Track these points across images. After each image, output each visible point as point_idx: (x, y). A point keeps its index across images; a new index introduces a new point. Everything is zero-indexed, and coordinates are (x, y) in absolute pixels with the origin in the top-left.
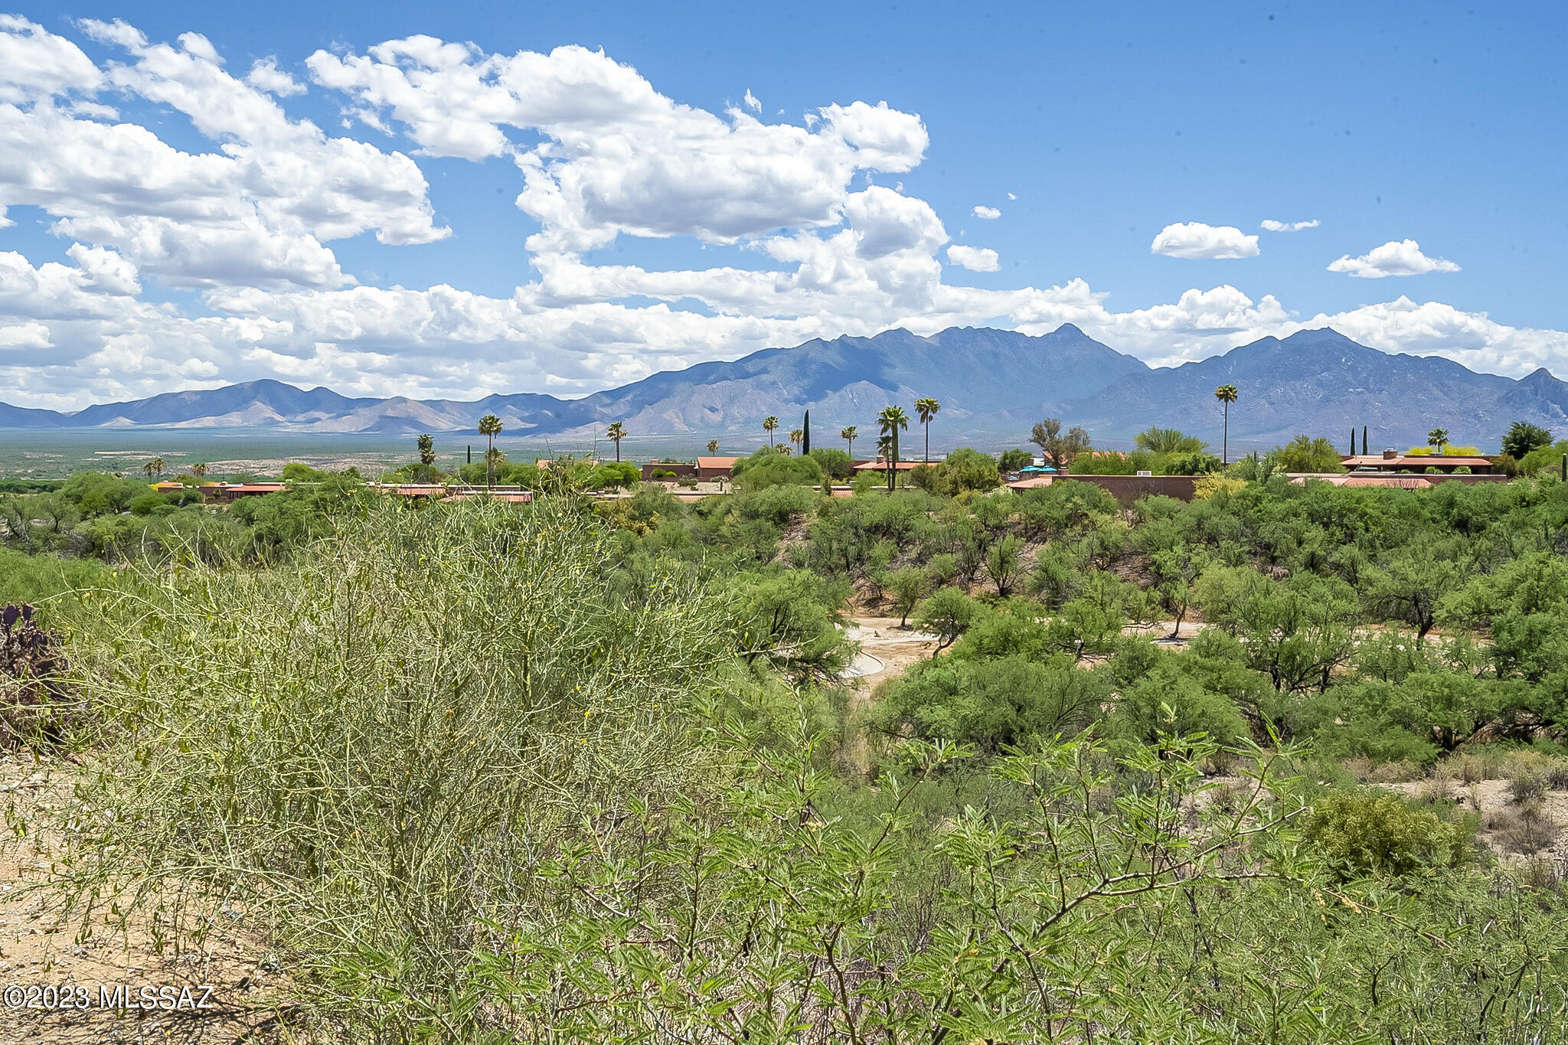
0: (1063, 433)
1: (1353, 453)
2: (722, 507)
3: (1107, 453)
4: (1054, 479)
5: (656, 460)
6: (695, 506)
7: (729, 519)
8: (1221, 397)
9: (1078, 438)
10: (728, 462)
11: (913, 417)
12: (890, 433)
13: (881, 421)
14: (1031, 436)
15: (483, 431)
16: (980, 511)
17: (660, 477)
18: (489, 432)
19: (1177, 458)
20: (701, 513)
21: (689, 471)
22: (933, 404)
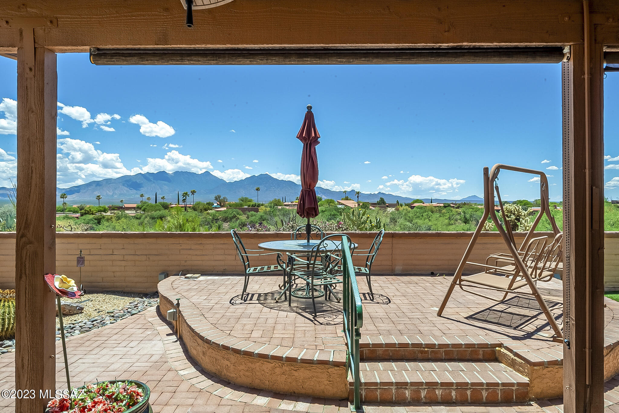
0: (222, 198)
1: (285, 202)
3: (234, 202)
4: (227, 208)
5: (111, 205)
6: (135, 216)
7: (147, 219)
8: (257, 190)
9: (225, 199)
10: (135, 206)
11: (190, 194)
12: (185, 197)
14: (214, 199)
15: (61, 197)
16: (212, 216)
17: (114, 209)
18: (63, 198)
19: (251, 203)
21: (122, 208)
22: (194, 191)
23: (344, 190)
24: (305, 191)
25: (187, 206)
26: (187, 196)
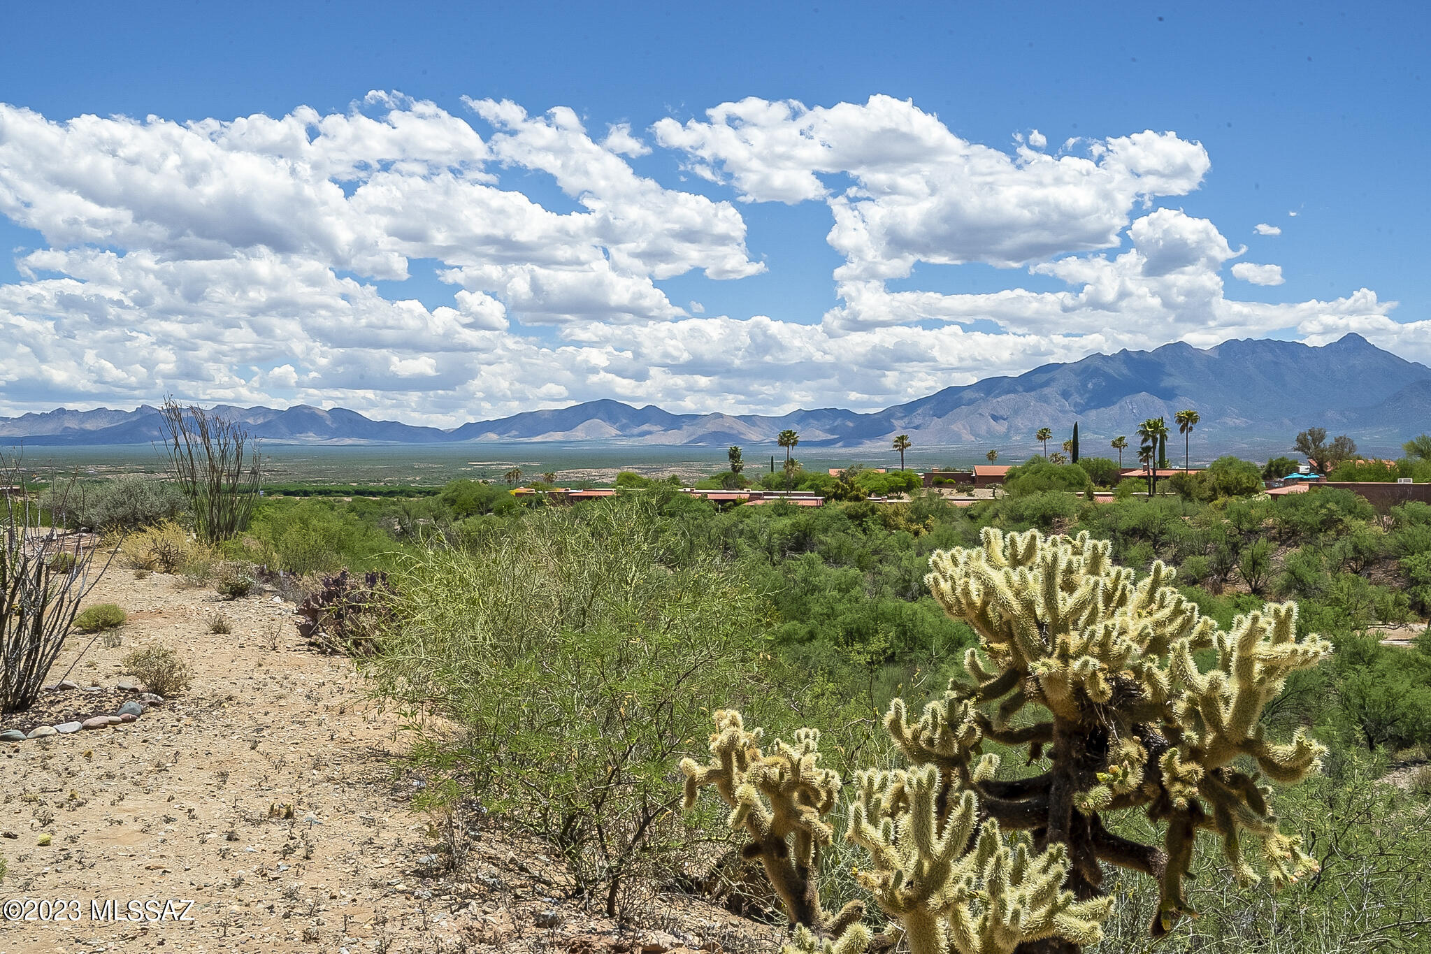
0: (1328, 442)
2: (991, 511)
3: (1371, 461)
5: (936, 468)
7: (997, 522)
9: (1343, 445)
11: (1173, 429)
13: (1141, 433)
14: (1295, 445)
15: (781, 443)
16: (1234, 517)
17: (939, 484)
18: (787, 444)
20: (972, 517)
21: (967, 477)
22: (1190, 415)
26: (1161, 435)
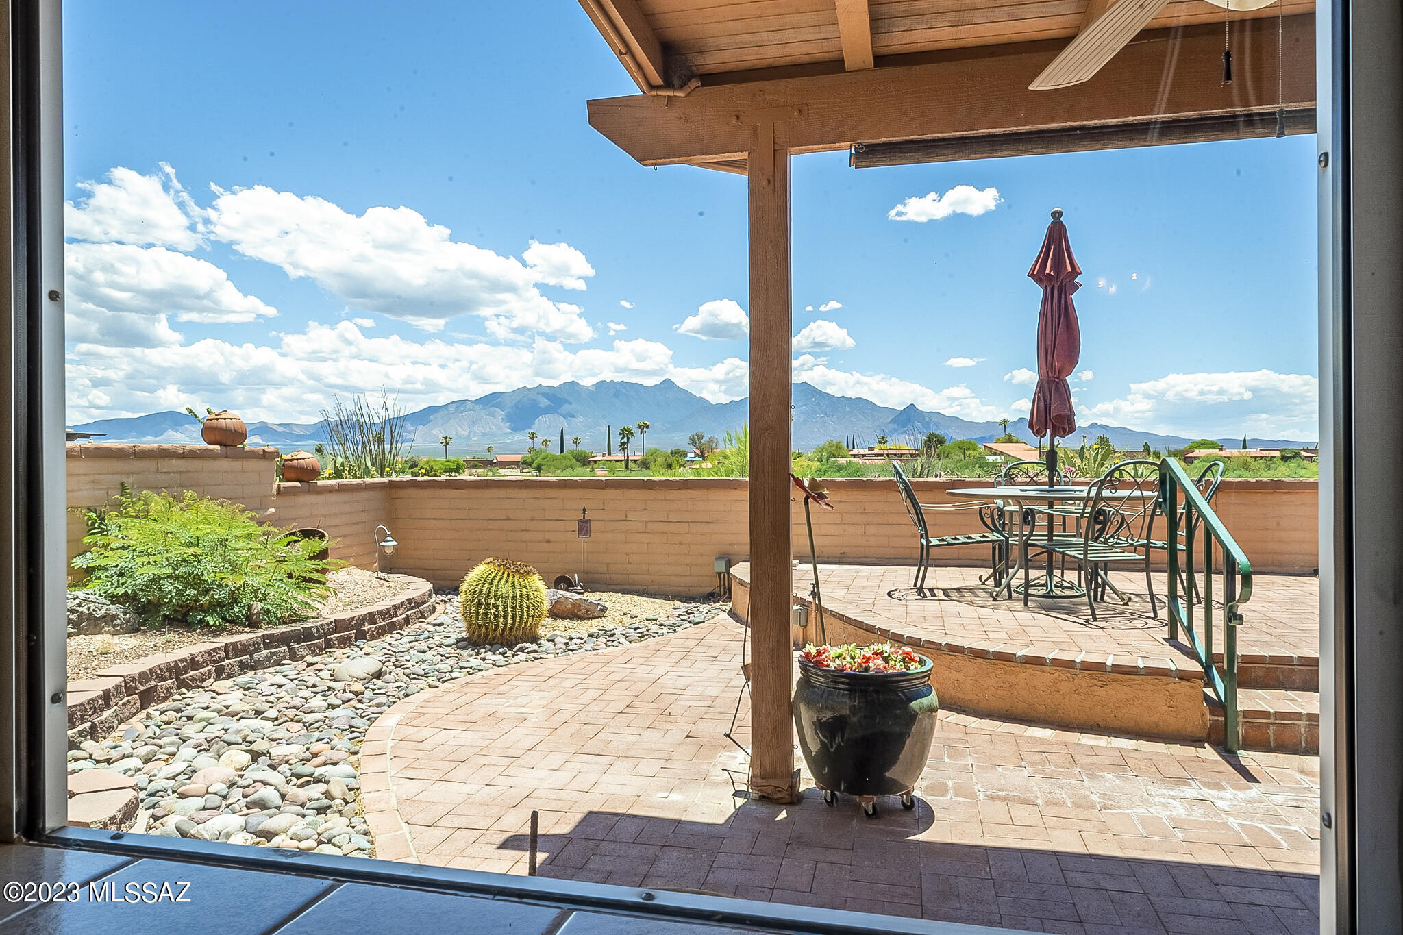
0: (705, 439)
1: (854, 448)
5: (470, 458)
9: (713, 442)
10: (518, 458)
11: (636, 431)
12: (625, 440)
13: (620, 434)
14: (689, 441)
17: (475, 467)
21: (491, 463)
22: (645, 424)
23: (998, 420)
24: (1049, 382)
25: (630, 458)
26: (630, 436)
